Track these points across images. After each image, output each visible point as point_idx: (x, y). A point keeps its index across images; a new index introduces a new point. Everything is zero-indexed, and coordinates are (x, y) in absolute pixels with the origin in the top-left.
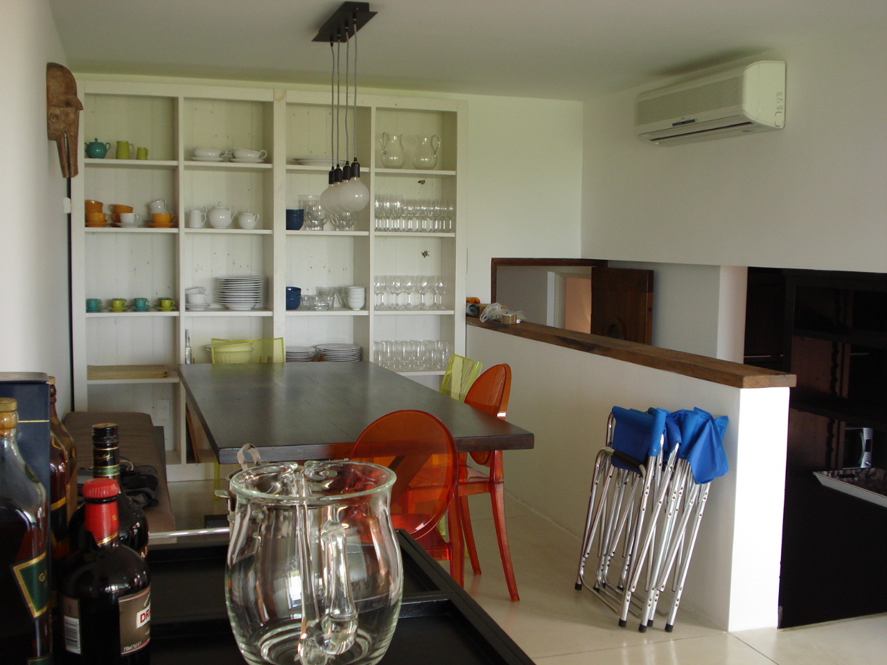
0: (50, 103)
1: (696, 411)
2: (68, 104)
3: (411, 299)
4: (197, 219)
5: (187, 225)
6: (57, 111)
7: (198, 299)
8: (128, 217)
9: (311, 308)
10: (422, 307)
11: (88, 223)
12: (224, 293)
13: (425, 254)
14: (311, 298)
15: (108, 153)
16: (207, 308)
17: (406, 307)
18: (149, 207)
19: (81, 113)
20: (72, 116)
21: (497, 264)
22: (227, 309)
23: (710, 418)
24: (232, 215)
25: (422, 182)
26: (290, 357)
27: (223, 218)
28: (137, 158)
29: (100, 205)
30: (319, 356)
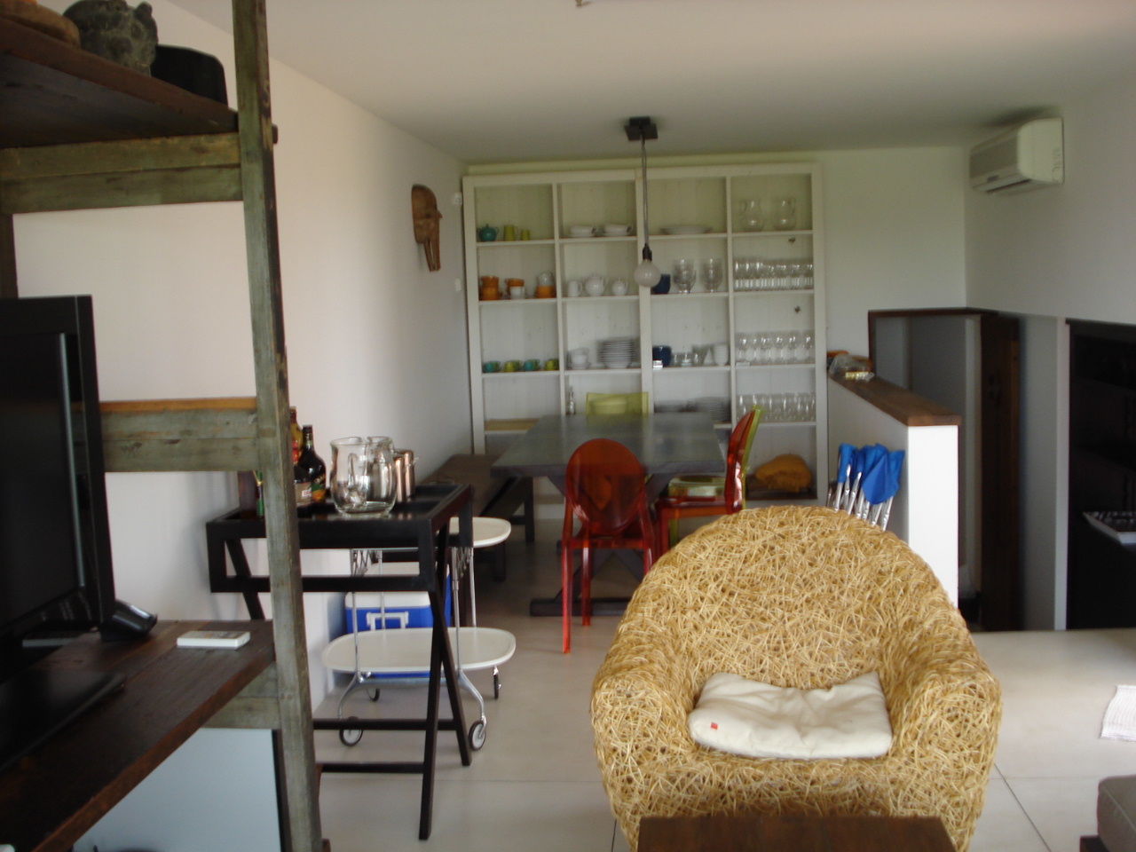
0: (415, 217)
1: (878, 446)
2: (428, 216)
3: (784, 354)
4: (573, 289)
5: (565, 295)
6: (421, 223)
7: (578, 360)
8: (516, 291)
9: (679, 365)
10: (792, 361)
11: (482, 297)
12: (604, 353)
13: (797, 310)
14: (681, 357)
15: (498, 237)
16: (588, 367)
17: (779, 362)
18: (538, 280)
19: (442, 222)
20: (433, 225)
21: (874, 317)
22: (606, 368)
23: (886, 452)
24: (604, 284)
25: (792, 241)
26: (658, 410)
27: (596, 287)
28: (521, 239)
29: (496, 280)
30: (689, 409)
